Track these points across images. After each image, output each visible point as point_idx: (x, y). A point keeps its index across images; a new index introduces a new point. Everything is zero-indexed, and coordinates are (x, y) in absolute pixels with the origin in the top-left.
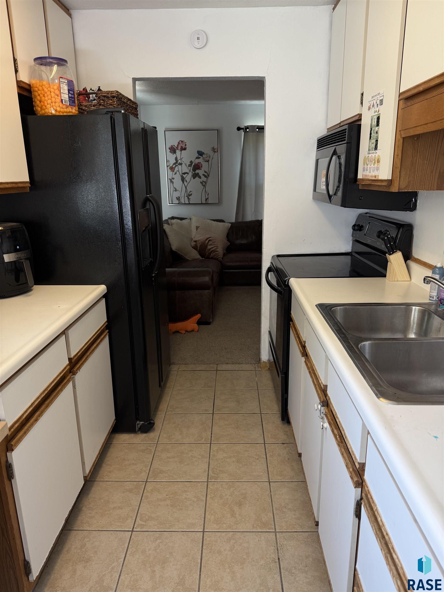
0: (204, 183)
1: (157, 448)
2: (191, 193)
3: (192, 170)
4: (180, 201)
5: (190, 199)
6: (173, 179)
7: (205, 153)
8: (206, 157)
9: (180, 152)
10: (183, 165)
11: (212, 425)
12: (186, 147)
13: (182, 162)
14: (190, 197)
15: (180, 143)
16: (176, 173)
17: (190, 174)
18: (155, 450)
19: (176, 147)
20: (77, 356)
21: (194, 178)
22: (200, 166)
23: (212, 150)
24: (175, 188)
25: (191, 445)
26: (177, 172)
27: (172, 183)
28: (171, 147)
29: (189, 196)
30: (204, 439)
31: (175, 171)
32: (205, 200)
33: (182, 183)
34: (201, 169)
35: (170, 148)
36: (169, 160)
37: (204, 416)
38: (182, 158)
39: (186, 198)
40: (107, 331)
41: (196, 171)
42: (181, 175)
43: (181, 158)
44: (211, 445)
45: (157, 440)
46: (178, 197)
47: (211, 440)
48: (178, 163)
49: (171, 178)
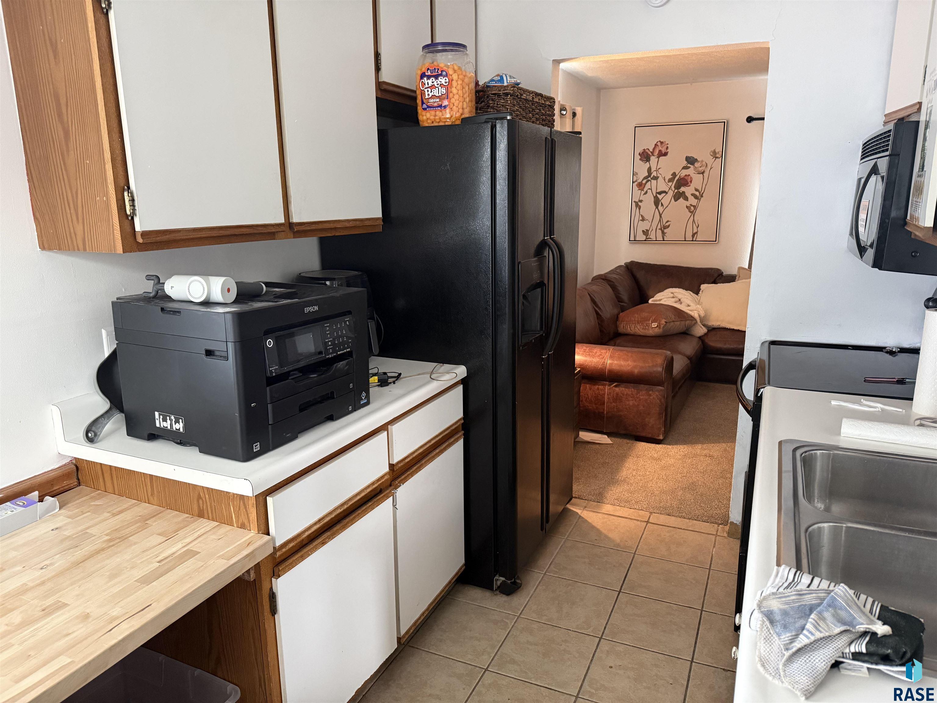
0: (692, 208)
1: (516, 624)
2: (667, 224)
3: (674, 187)
4: (648, 237)
5: (666, 233)
6: (641, 201)
7: (698, 160)
8: (700, 166)
9: (657, 159)
10: (660, 180)
11: (613, 609)
12: (668, 151)
13: (659, 175)
14: (665, 231)
15: (658, 145)
16: (646, 193)
17: (671, 193)
18: (513, 626)
19: (651, 152)
20: (404, 462)
21: (676, 201)
22: (689, 181)
23: (711, 155)
24: (642, 215)
25: (568, 633)
26: (649, 191)
27: (637, 208)
28: (643, 152)
29: (664, 229)
30: (591, 629)
31: (645, 190)
32: (692, 236)
33: (655, 207)
34: (690, 186)
35: (641, 153)
36: (637, 172)
37: (604, 592)
38: (660, 168)
39: (659, 232)
40: (463, 432)
41: (680, 188)
42: (655, 195)
43: (658, 168)
44: (600, 641)
45: (520, 612)
46: (645, 231)
47: (603, 633)
48: (652, 176)
49: (637, 201)
